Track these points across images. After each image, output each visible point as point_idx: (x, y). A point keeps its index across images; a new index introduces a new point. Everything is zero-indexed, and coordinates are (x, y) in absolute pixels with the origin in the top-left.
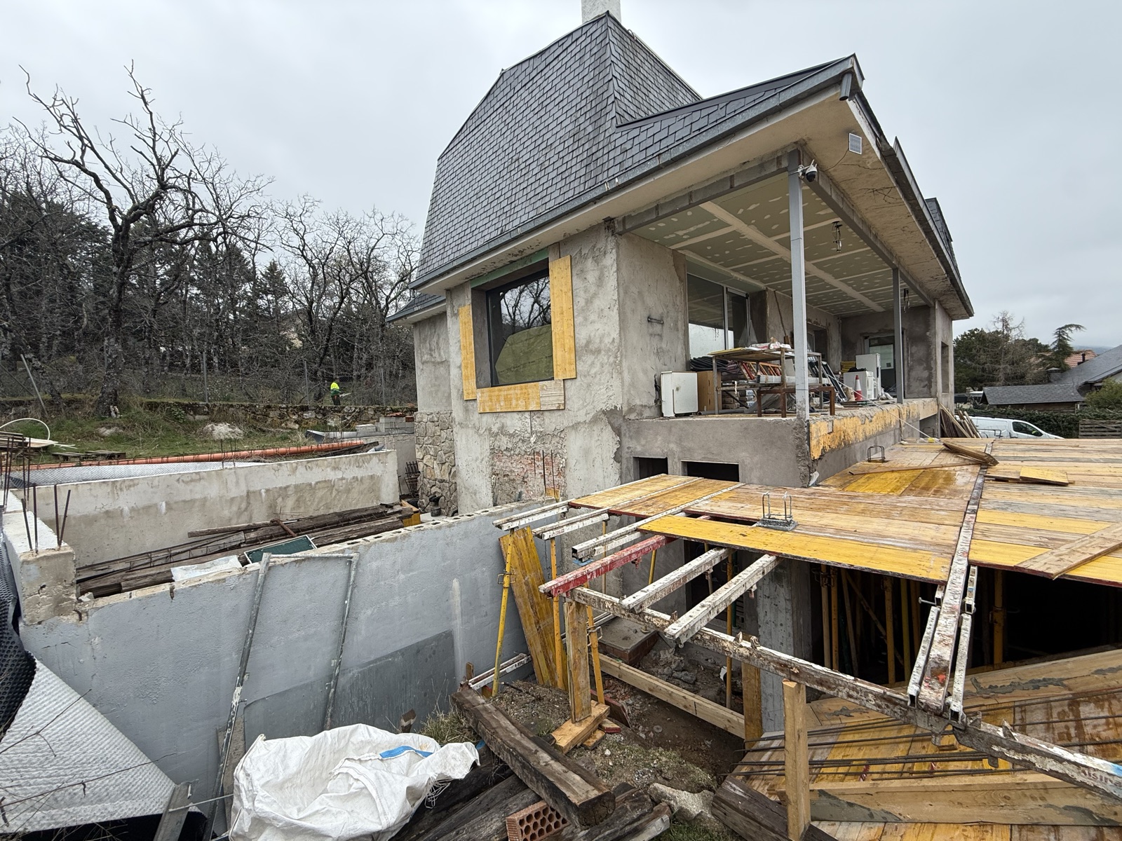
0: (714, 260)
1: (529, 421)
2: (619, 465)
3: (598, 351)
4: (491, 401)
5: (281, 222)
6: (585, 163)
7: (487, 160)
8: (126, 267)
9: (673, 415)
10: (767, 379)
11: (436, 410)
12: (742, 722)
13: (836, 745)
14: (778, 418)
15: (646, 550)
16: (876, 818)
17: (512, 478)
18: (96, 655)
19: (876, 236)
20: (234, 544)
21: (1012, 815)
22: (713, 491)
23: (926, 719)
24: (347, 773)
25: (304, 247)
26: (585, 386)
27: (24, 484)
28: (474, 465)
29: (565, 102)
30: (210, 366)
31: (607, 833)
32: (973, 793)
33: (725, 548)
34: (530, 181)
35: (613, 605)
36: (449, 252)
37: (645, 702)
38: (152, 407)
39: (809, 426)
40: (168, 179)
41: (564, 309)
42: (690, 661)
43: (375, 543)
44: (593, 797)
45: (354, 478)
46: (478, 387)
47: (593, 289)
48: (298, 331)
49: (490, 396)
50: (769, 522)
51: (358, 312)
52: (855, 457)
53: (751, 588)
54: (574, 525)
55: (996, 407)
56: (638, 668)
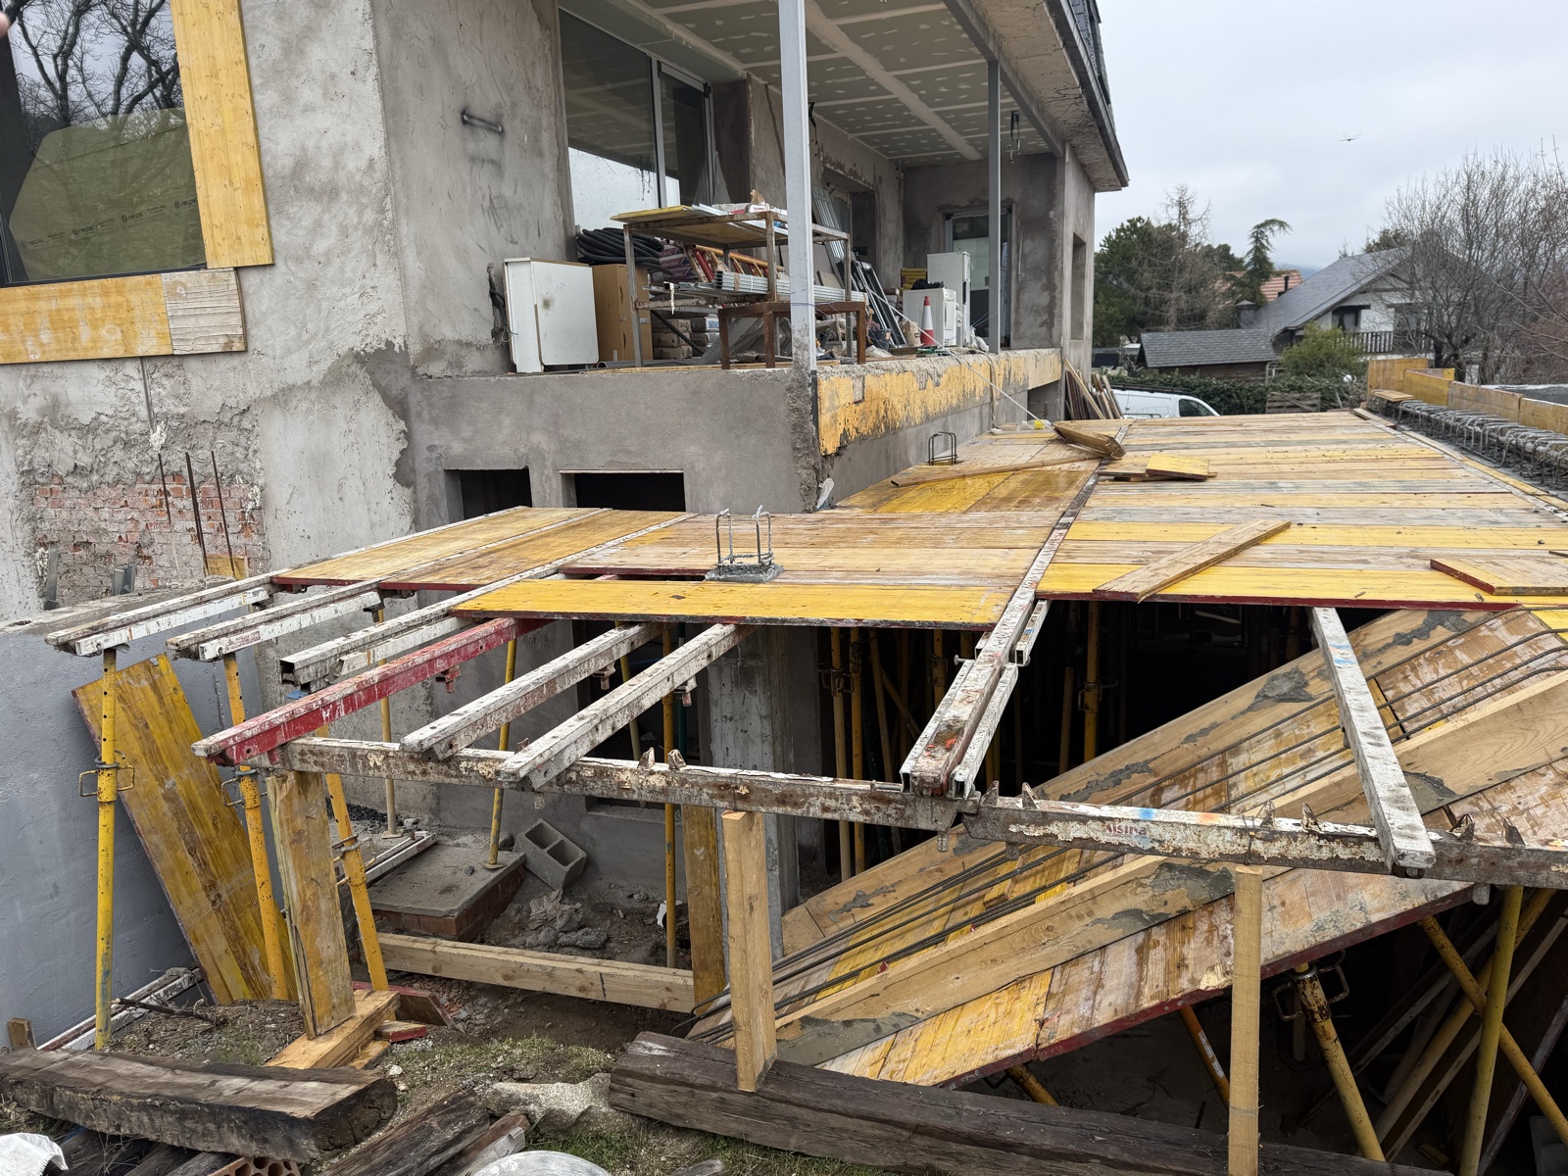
1: (139, 386)
2: (408, 492)
3: (331, 192)
9: (540, 369)
10: (736, 282)
12: (691, 982)
13: (842, 956)
14: (761, 369)
15: (471, 649)
16: (884, 1030)
21: (1056, 951)
22: (629, 531)
23: (929, 812)
26: (300, 285)
32: (1009, 938)
33: (641, 623)
35: (387, 757)
37: (496, 1008)
39: (815, 384)
41: (221, 65)
42: (595, 908)
44: (346, 1096)
47: (302, 13)
50: (730, 570)
52: (906, 454)
53: (685, 683)
54: (287, 622)
55: (1156, 372)
56: (482, 942)
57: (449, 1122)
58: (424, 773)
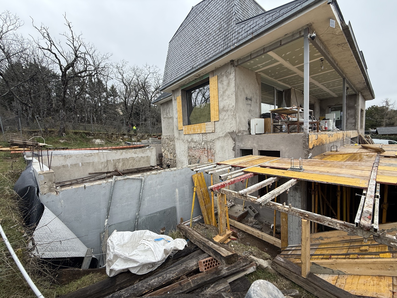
0: (272, 76)
1: (201, 137)
2: (234, 152)
3: (227, 110)
4: (188, 130)
5: (115, 70)
6: (223, 39)
7: (187, 41)
8: (66, 86)
9: (255, 134)
10: (292, 119)
11: (169, 134)
12: (281, 242)
13: (317, 249)
14: (296, 133)
15: (246, 177)
16: (335, 273)
17: (195, 157)
18: (62, 206)
19: (337, 65)
20: (103, 177)
21: (393, 273)
22: (270, 160)
23: (362, 233)
24: (144, 243)
25: (123, 79)
26: (222, 123)
27: (38, 156)
28: (182, 153)
29: (216, 16)
30: (93, 121)
31: (234, 269)
32: (377, 264)
33: (276, 177)
34: (203, 48)
35: (235, 194)
36: (173, 77)
37: (243, 234)
38: (76, 133)
39: (308, 136)
40: (78, 54)
41: (215, 95)
42: (259, 222)
43: (150, 175)
44: (230, 254)
45: (141, 157)
46: (184, 125)
47: (226, 87)
48: (121, 109)
49: (188, 128)
50: (293, 169)
51: (141, 102)
52: (326, 149)
53: (287, 190)
54: (219, 170)
55: (381, 135)
56: (241, 223)
57: (244, 262)
58: (241, 198)
